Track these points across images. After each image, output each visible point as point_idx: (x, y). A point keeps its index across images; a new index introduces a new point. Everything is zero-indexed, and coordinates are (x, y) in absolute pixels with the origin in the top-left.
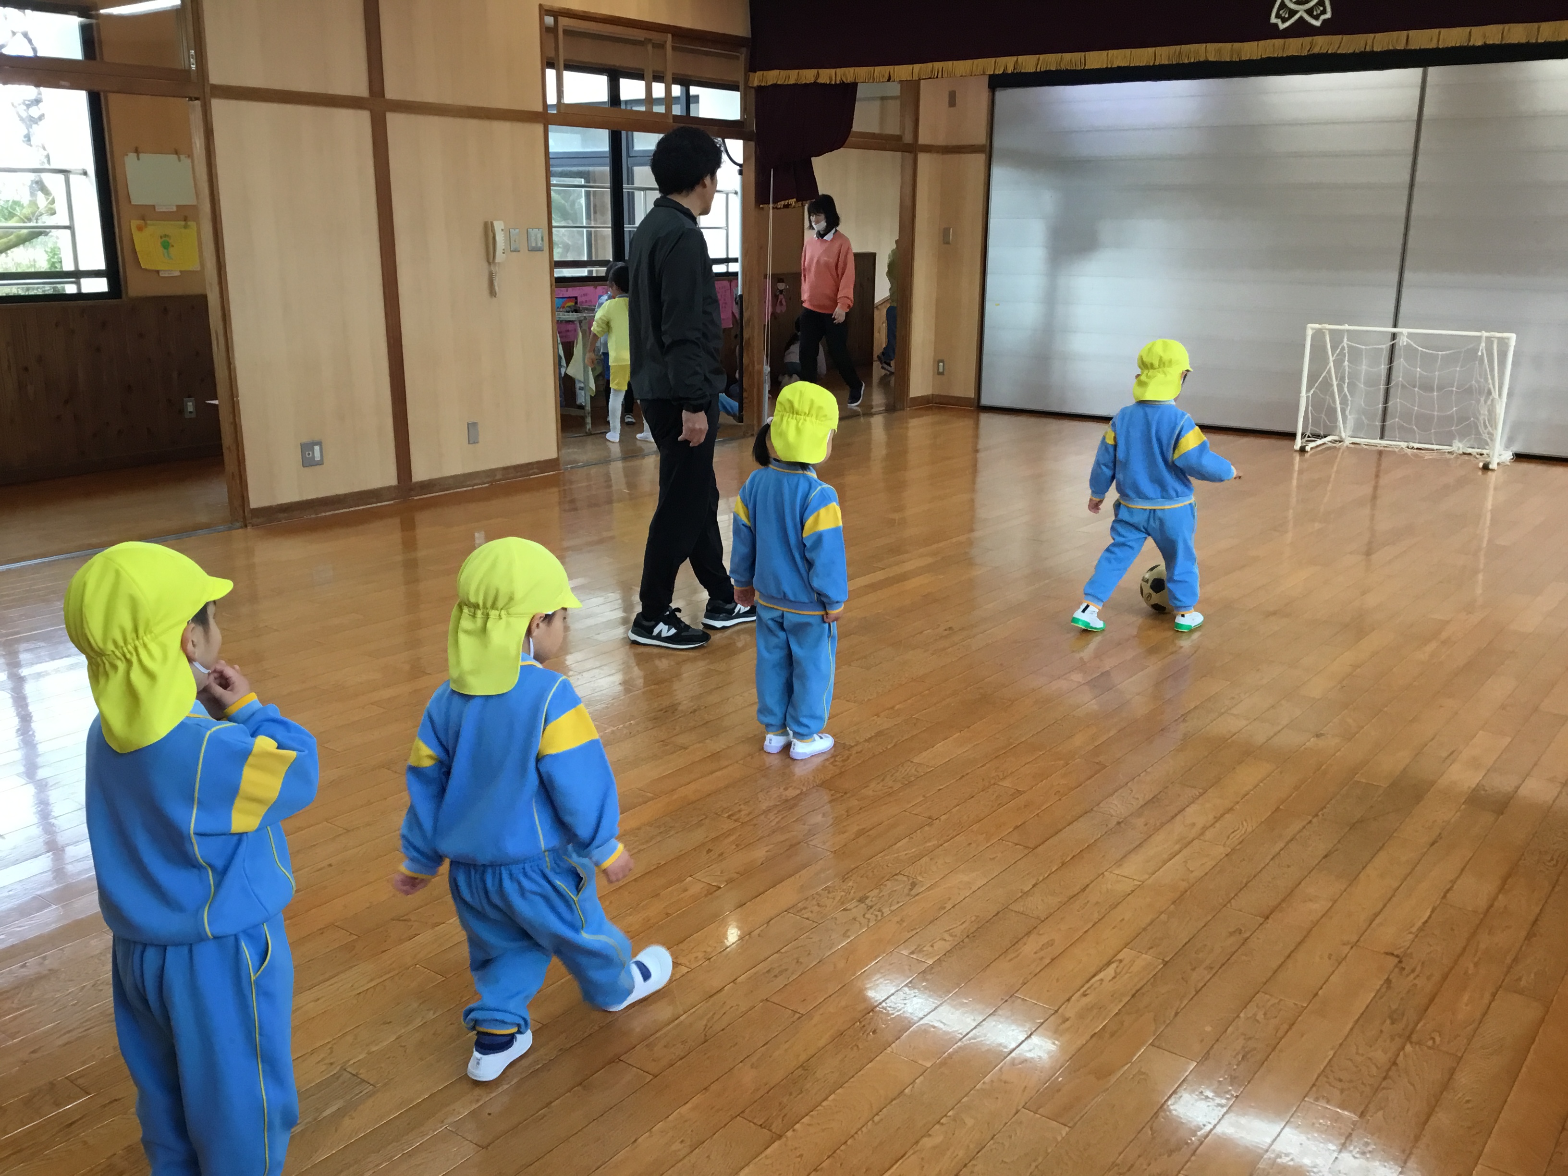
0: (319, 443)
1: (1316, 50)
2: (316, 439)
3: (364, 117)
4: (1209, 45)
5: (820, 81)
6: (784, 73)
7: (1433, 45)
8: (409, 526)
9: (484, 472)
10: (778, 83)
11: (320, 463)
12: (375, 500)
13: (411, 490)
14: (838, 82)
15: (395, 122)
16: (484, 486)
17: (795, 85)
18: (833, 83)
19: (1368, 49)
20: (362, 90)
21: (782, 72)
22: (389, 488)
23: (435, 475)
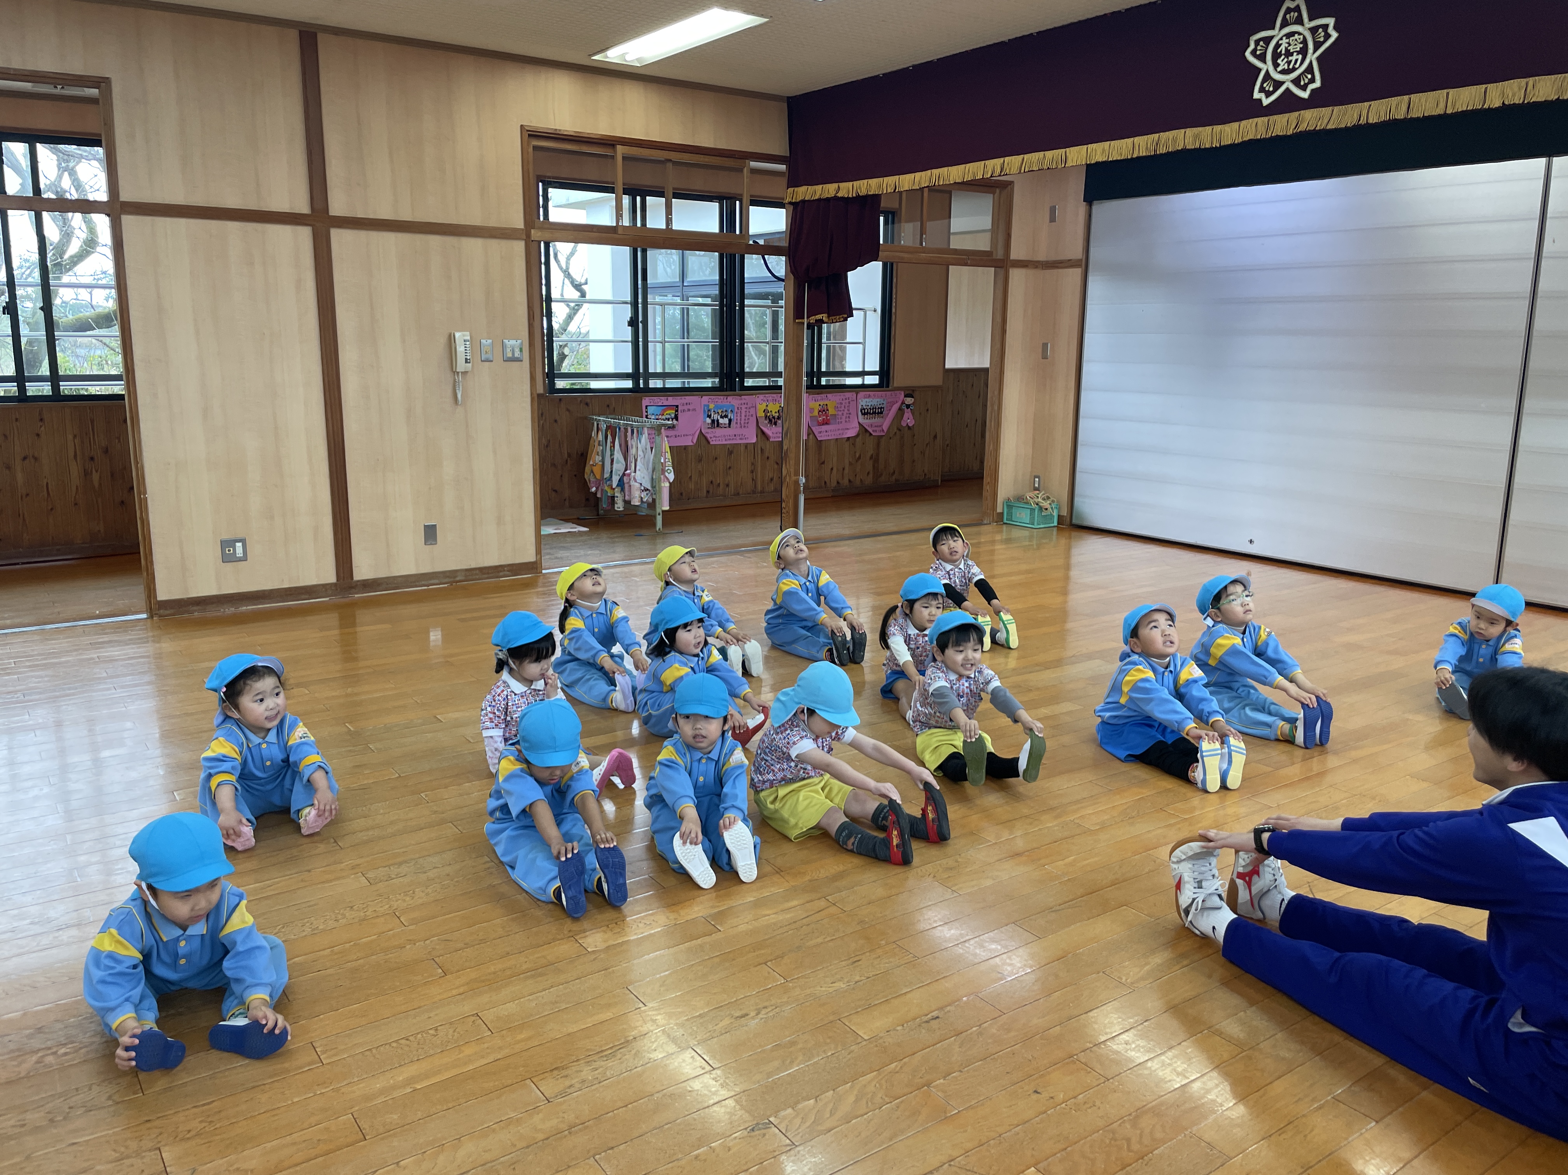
0: (243, 541)
1: (1302, 127)
2: (240, 536)
3: (304, 234)
4: (1188, 131)
5: (840, 195)
6: (811, 188)
7: (1440, 111)
8: (348, 621)
9: (443, 573)
10: (806, 199)
11: (244, 558)
12: (307, 597)
13: (351, 588)
14: (854, 195)
15: (340, 238)
16: (441, 586)
17: (819, 200)
18: (850, 196)
19: (1363, 121)
20: (303, 207)
21: (810, 187)
22: (324, 586)
23: (382, 574)
